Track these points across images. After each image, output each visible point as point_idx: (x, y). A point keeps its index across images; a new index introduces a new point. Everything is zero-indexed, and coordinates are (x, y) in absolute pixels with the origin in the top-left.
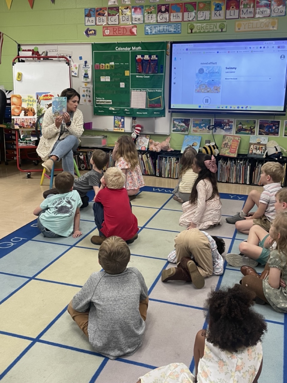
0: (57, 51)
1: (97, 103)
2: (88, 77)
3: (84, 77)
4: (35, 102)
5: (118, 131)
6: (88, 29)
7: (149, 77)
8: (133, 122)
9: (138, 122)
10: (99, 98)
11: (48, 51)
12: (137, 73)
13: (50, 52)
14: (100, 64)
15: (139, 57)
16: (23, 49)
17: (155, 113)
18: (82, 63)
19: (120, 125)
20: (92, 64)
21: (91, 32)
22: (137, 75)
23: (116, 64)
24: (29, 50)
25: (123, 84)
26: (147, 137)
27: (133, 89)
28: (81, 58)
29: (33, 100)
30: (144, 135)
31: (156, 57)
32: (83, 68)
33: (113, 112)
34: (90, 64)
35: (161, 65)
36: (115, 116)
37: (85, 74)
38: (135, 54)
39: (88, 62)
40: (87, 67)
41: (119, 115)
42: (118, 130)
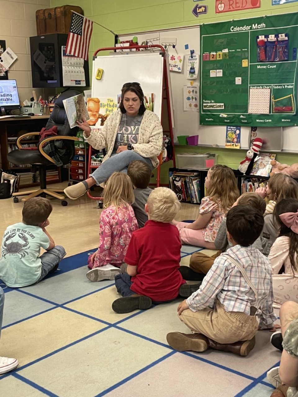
2: (194, 73)
3: (190, 72)
4: (116, 106)
5: (232, 147)
7: (275, 66)
8: (252, 135)
9: (259, 134)
10: (207, 101)
11: (148, 41)
12: (258, 62)
14: (210, 53)
15: (262, 38)
16: (121, 41)
17: (283, 120)
18: (188, 54)
19: (234, 139)
20: (200, 54)
21: (201, 10)
22: (259, 65)
23: (230, 51)
24: (127, 42)
25: (239, 80)
26: (272, 157)
27: (253, 86)
28: (187, 47)
30: (268, 154)
31: (286, 36)
32: (189, 60)
33: (226, 121)
34: (197, 54)
35: (294, 48)
36: (227, 126)
37: (191, 69)
38: (256, 35)
39: (195, 51)
40: (193, 58)
41: (233, 124)
42: (230, 145)
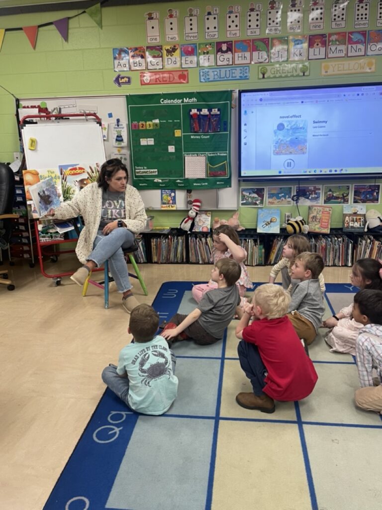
0: (76, 106)
1: (137, 174)
2: (122, 140)
3: (117, 140)
4: (59, 178)
5: (168, 209)
6: (119, 76)
7: (208, 137)
8: (188, 196)
9: (194, 195)
10: (139, 168)
11: (61, 107)
12: (191, 132)
13: (65, 108)
14: (138, 122)
15: (194, 111)
16: (23, 105)
17: (218, 183)
18: (113, 122)
19: (169, 201)
20: (127, 123)
21: (123, 80)
22: (192, 135)
23: (161, 121)
24: (33, 107)
25: (173, 148)
26: (208, 215)
27: (187, 154)
28: (110, 115)
29: (56, 177)
30: (204, 212)
31: (218, 110)
32: (115, 128)
33: (161, 185)
34: (124, 122)
35: (224, 122)
36: (162, 190)
37: (117, 136)
38: (188, 108)
39: (121, 120)
40: (120, 126)
41: (168, 188)
42: (167, 207)
